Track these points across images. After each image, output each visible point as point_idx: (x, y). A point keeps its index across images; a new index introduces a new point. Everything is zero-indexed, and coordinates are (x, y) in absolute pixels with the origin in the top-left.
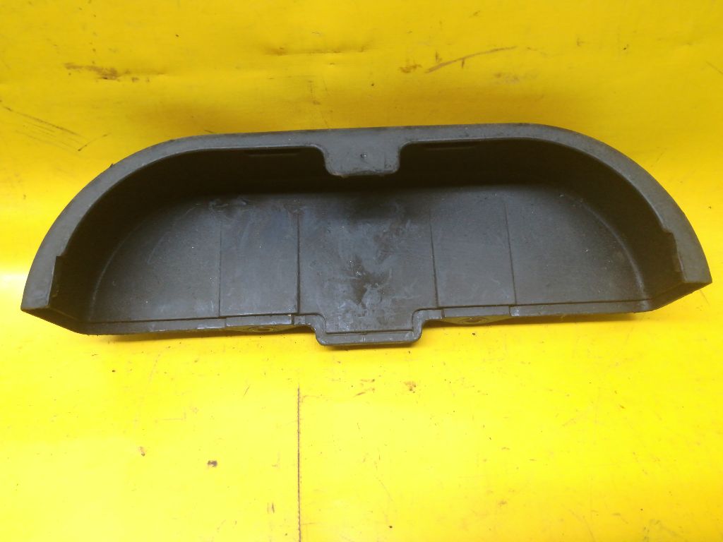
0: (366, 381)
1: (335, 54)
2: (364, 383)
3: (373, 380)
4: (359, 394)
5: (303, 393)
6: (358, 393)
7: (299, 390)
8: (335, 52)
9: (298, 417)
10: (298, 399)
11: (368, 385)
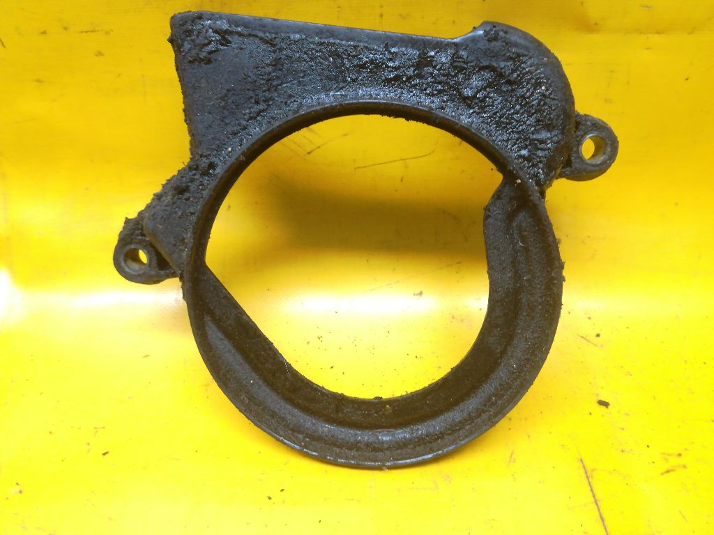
0: (670, 455)
1: (656, 35)
2: (668, 457)
3: (680, 455)
4: (668, 472)
5: (589, 465)
6: (665, 470)
7: (581, 460)
8: (658, 33)
9: (594, 496)
10: (586, 473)
11: (674, 461)
